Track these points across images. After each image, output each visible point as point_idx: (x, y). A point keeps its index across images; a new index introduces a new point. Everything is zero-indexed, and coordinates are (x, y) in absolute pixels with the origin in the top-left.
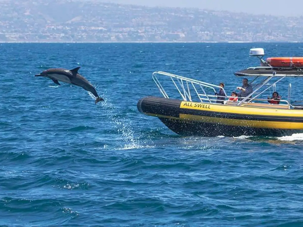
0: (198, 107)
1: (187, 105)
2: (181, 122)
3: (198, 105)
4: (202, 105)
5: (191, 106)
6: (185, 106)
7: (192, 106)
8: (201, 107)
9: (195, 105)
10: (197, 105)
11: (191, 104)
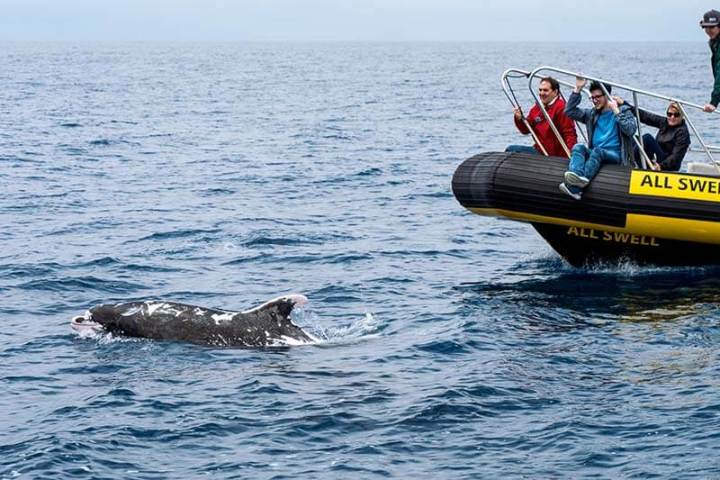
0: (693, 189)
1: (654, 184)
2: (610, 238)
3: (691, 182)
4: (705, 183)
5: (666, 186)
6: (647, 185)
7: (670, 187)
8: (702, 190)
9: (681, 181)
10: (688, 183)
11: (666, 179)
